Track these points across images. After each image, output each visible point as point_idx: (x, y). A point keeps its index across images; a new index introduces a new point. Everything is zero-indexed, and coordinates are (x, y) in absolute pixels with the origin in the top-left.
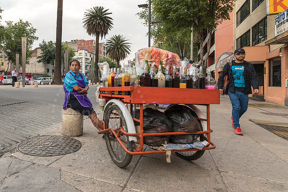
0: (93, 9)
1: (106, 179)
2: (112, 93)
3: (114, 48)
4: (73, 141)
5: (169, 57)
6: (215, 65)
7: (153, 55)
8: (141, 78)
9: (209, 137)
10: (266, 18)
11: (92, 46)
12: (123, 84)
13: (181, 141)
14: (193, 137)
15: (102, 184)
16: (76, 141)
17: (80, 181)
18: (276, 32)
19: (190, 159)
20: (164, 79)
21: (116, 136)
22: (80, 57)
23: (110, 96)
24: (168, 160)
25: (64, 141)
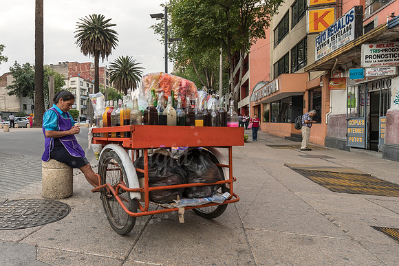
0: (90, 18)
1: (100, 252)
2: (109, 135)
3: (120, 75)
4: (58, 205)
5: (183, 86)
6: (249, 97)
7: (162, 83)
8: (145, 114)
9: (231, 187)
10: (306, 38)
11: (89, 72)
12: (122, 123)
13: (197, 194)
14: (213, 188)
15: (95, 258)
16: (62, 204)
17: (64, 258)
18: (316, 56)
19: (210, 217)
20: (175, 115)
21: (114, 194)
22: (73, 86)
23: (105, 139)
24: (182, 220)
25: (44, 205)
